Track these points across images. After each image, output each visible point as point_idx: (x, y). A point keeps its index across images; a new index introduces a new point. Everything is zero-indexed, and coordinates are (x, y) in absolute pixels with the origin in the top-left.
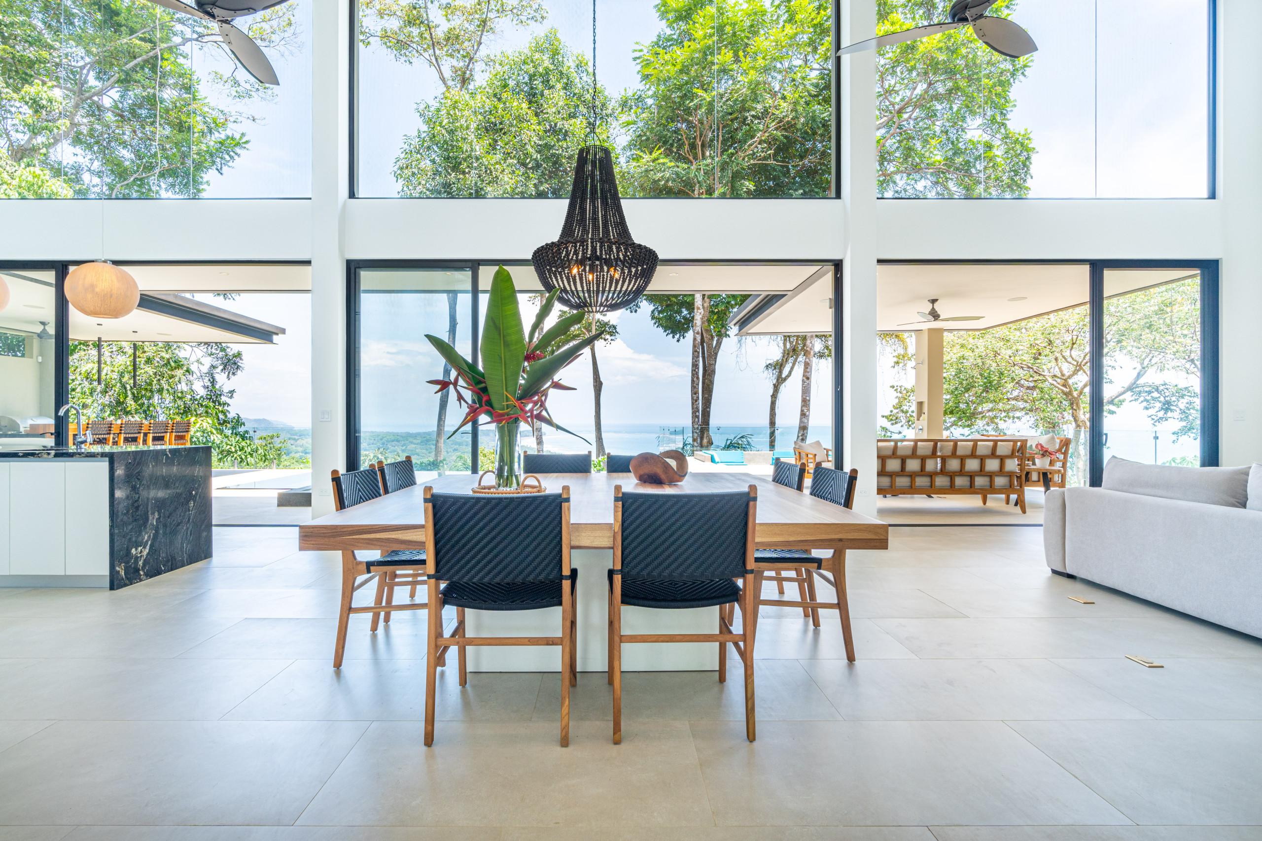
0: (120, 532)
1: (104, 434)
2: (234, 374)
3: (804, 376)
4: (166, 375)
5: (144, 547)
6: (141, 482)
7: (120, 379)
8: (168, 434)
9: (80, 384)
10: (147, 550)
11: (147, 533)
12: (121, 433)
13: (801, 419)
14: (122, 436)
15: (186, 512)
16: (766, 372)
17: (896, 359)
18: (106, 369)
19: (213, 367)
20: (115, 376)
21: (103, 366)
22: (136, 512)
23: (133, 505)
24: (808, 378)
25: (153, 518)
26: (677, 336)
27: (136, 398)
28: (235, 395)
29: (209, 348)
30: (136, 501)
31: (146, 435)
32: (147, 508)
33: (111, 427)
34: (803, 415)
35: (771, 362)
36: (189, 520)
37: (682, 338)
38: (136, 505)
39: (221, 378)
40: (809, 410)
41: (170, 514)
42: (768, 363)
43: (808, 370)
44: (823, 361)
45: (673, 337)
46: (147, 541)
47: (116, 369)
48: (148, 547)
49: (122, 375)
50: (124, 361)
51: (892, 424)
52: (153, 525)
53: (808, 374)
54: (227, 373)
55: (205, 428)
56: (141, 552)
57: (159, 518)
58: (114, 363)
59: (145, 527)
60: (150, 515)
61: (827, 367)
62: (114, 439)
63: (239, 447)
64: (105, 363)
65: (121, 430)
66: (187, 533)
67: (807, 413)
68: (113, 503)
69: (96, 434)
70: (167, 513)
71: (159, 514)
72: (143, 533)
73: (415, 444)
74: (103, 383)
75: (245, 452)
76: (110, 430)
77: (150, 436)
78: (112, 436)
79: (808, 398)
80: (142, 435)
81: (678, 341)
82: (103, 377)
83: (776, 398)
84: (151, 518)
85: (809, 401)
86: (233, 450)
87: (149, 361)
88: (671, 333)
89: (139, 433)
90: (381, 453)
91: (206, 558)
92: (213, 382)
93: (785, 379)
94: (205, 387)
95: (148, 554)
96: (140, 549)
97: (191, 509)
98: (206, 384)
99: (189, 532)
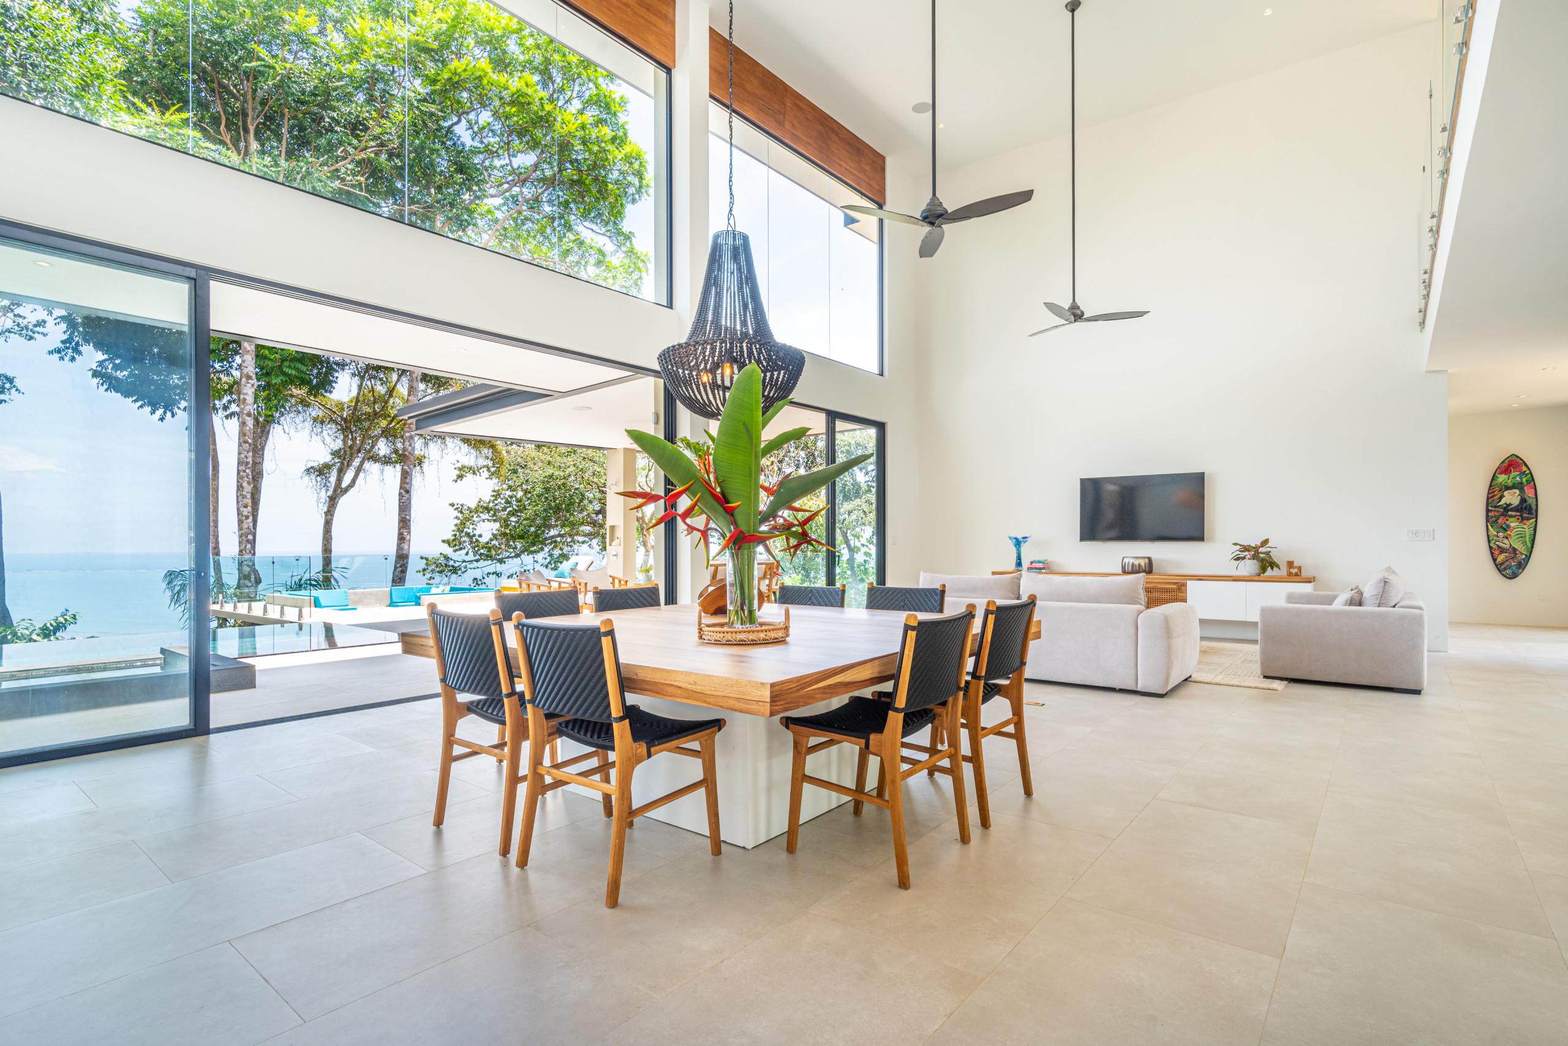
3: (401, 488)
13: (399, 545)
16: (306, 478)
17: (457, 472)
24: (408, 492)
26: (160, 411)
34: (401, 539)
35: (315, 464)
37: (169, 414)
40: (409, 533)
42: (309, 466)
43: (408, 481)
44: (389, 469)
45: (153, 412)
51: (455, 551)
53: (407, 487)
61: (395, 477)
67: (408, 537)
79: (408, 517)
81: (162, 419)
83: (332, 515)
85: (410, 521)
88: (149, 404)
93: (346, 490)
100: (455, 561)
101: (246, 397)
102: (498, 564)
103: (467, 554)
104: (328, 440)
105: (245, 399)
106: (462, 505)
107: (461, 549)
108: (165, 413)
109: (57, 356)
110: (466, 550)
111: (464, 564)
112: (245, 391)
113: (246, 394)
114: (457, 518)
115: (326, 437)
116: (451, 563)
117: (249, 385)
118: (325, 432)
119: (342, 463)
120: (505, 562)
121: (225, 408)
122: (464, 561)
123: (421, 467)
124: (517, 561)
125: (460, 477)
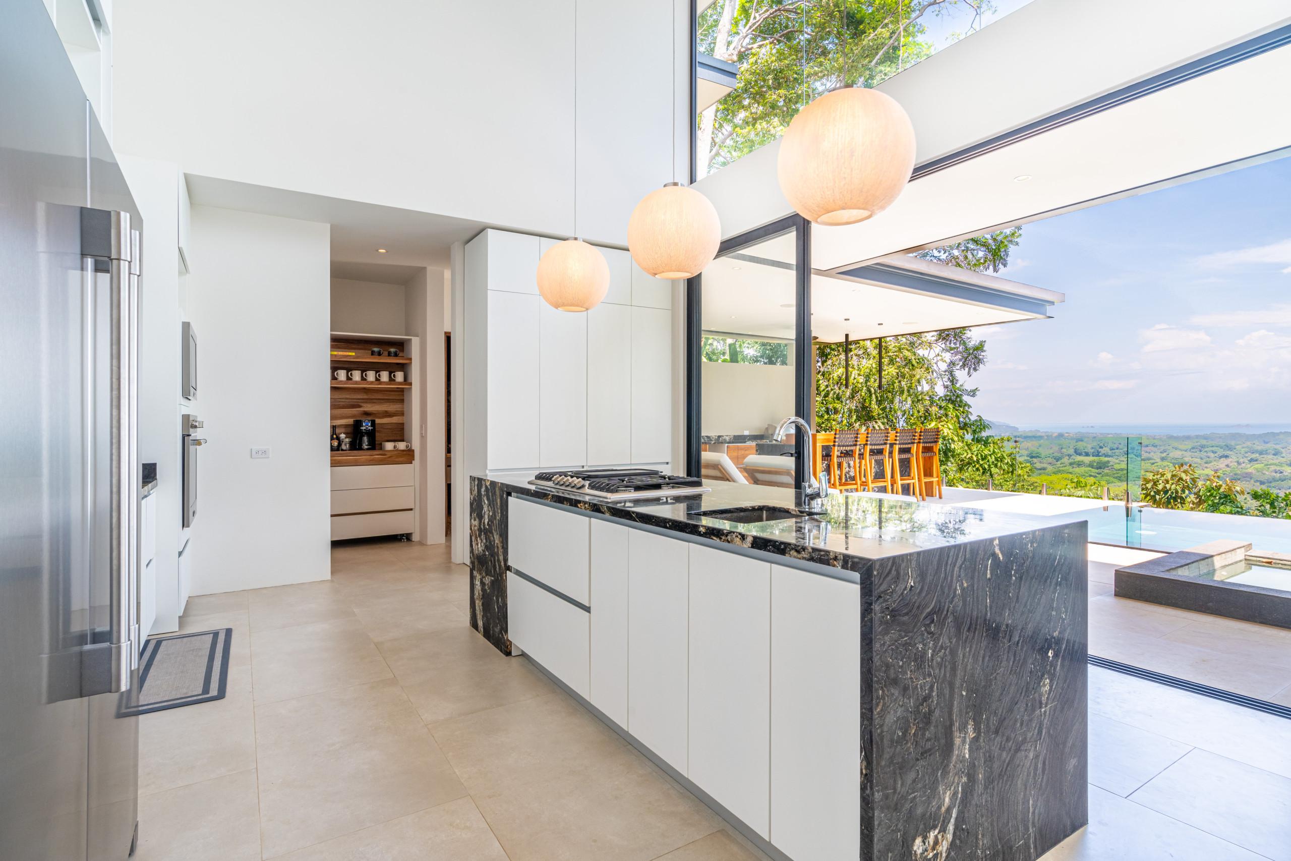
0: (886, 797)
1: (851, 446)
2: (975, 369)
4: (907, 375)
5: (943, 830)
6: (936, 641)
7: (866, 383)
8: (915, 445)
9: (832, 390)
10: (950, 837)
11: (948, 787)
12: (867, 444)
14: (869, 447)
15: (1033, 710)
18: (854, 373)
19: (952, 364)
20: (861, 379)
21: (850, 369)
22: (924, 729)
23: (917, 711)
25: (964, 742)
27: (879, 402)
28: (977, 393)
29: (948, 343)
30: (925, 699)
31: (892, 445)
32: (950, 714)
33: (857, 437)
36: (1040, 732)
38: (924, 709)
39: (961, 375)
41: (1002, 721)
46: (949, 810)
47: (862, 373)
48: (951, 827)
49: (867, 378)
50: (869, 364)
52: (962, 760)
54: (967, 369)
55: (946, 434)
56: (936, 842)
57: (976, 739)
58: (861, 366)
59: (945, 773)
60: (956, 734)
62: (860, 450)
63: (982, 456)
64: (853, 368)
65: (867, 441)
66: (1036, 769)
68: (871, 710)
69: (843, 446)
70: (994, 720)
71: (977, 729)
72: (941, 789)
73: (1181, 450)
74: (850, 388)
75: (988, 461)
76: (856, 441)
77: (897, 448)
78: (858, 447)
80: (888, 446)
82: (851, 380)
84: (957, 741)
86: (975, 459)
87: (892, 362)
89: (885, 444)
90: (1184, 472)
91: (1074, 829)
92: (953, 380)
94: (946, 387)
95: (952, 845)
96: (932, 835)
97: (1044, 699)
98: (946, 384)
99: (1040, 765)
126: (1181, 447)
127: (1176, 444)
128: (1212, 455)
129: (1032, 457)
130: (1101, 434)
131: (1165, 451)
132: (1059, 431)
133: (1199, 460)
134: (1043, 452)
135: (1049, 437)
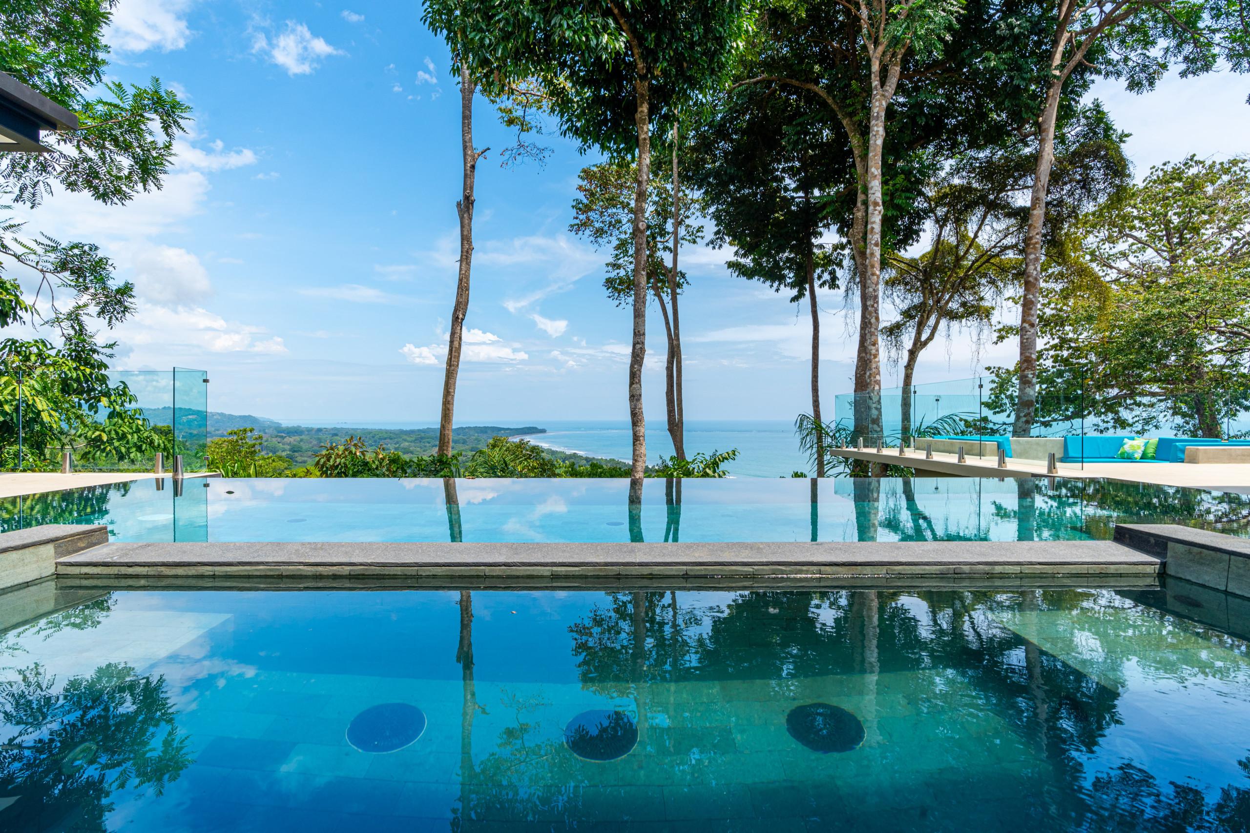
51: (995, 413)
83: (912, 369)
93: (925, 343)
100: (994, 424)
101: (874, 226)
102: (1043, 427)
103: (1009, 416)
104: (897, 301)
105: (873, 228)
106: (999, 368)
107: (1002, 411)
108: (779, 284)
109: (711, 246)
110: (1008, 412)
111: (1004, 426)
112: (873, 220)
113: (874, 222)
114: (993, 382)
115: (896, 298)
116: (991, 425)
117: (877, 212)
118: (895, 294)
119: (922, 316)
120: (1051, 426)
121: (820, 277)
122: (1004, 424)
123: (989, 319)
124: (1068, 424)
125: (1001, 338)
126: (408, 439)
127: (405, 437)
128: (428, 445)
129: (295, 451)
130: (353, 429)
131: (397, 443)
132: (319, 427)
133: (418, 449)
134: (304, 446)
135: (309, 430)
